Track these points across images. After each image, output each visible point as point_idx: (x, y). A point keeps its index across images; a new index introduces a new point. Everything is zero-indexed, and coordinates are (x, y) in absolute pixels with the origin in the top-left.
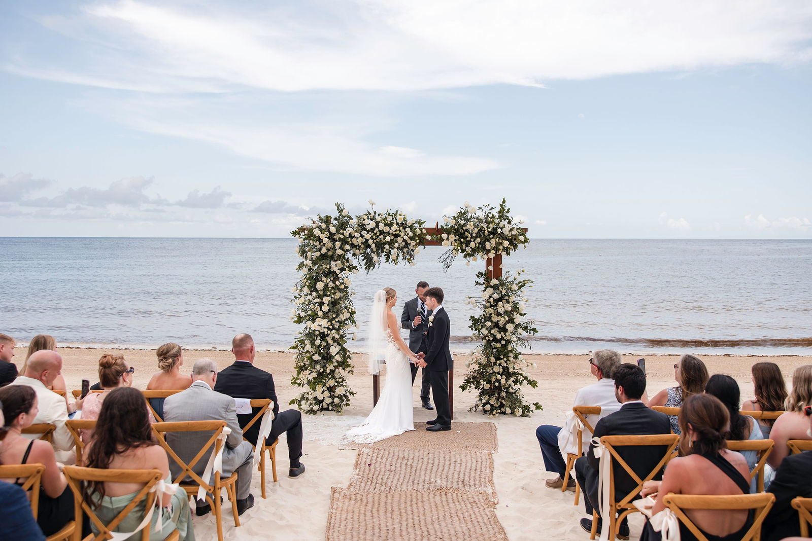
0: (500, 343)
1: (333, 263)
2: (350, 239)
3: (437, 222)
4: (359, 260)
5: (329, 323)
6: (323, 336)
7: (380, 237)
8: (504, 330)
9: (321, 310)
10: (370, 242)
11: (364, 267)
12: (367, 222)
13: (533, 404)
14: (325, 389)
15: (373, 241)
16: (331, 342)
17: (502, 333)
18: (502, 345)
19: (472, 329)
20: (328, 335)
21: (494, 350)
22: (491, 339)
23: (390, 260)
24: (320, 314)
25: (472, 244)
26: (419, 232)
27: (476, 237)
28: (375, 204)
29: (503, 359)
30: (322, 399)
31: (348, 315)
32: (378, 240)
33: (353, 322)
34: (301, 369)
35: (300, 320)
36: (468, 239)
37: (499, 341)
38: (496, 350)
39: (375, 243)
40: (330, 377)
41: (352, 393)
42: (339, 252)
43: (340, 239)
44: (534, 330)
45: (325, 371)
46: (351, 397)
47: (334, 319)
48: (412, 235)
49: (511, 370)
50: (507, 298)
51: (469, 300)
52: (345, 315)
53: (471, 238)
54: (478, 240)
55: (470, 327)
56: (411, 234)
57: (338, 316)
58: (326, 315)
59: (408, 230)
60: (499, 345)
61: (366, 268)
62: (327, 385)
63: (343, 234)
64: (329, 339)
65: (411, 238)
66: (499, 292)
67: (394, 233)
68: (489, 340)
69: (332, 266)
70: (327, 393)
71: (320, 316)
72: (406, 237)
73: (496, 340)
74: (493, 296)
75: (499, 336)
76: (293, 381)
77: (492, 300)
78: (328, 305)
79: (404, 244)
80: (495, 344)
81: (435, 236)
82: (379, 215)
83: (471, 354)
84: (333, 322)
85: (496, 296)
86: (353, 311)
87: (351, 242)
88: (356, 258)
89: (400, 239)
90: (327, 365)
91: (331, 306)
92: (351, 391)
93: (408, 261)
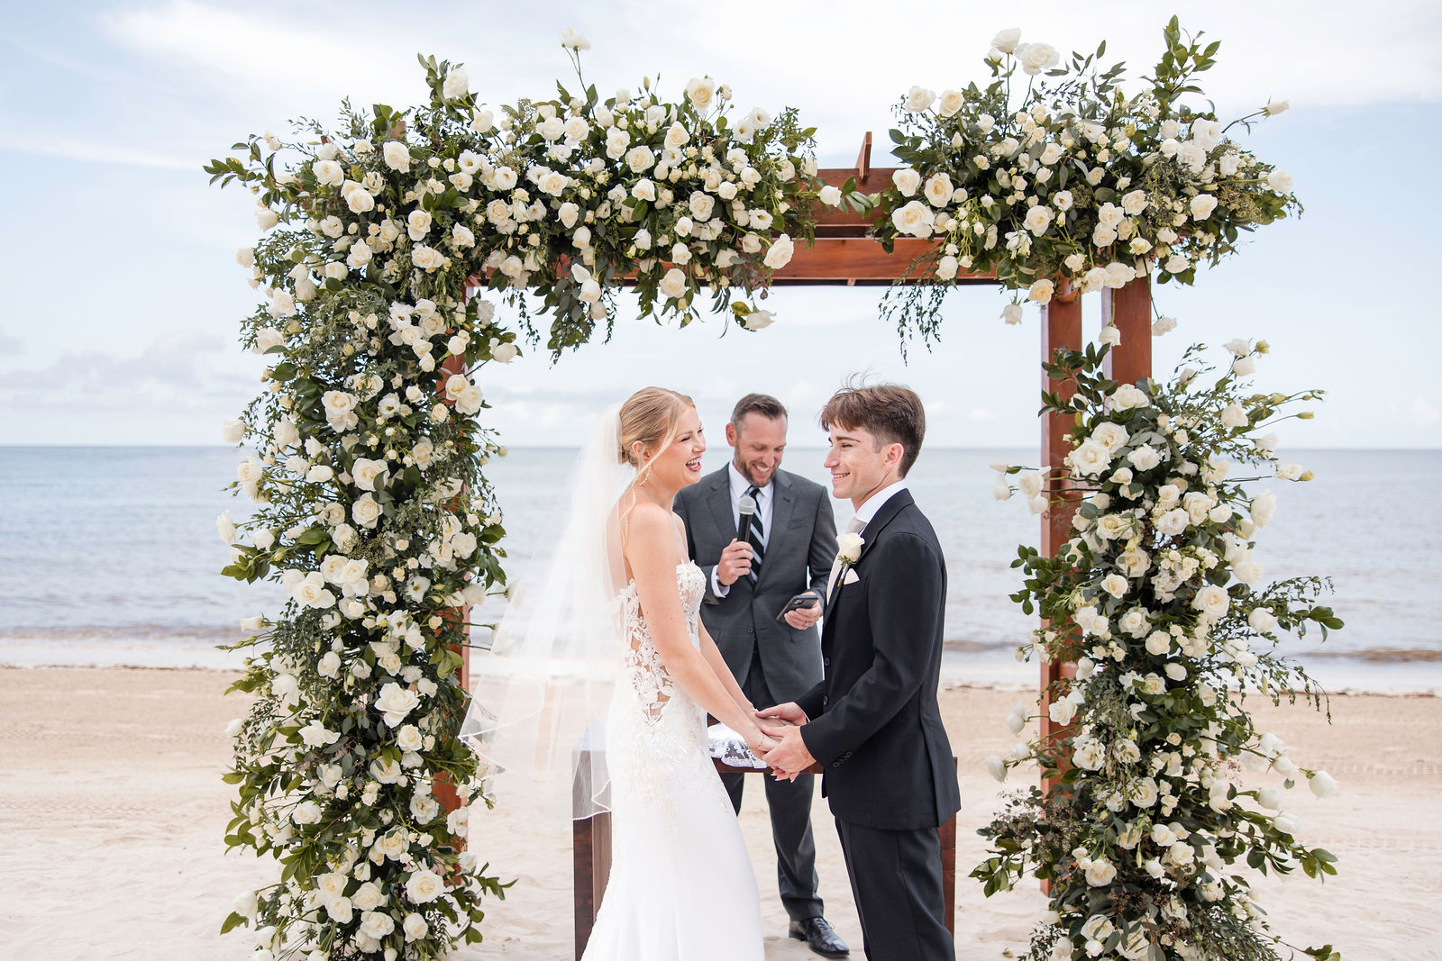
0: (1162, 673)
1: (399, 311)
2: (474, 204)
3: (869, 135)
4: (522, 306)
5: (381, 579)
6: (358, 636)
7: (612, 194)
8: (1181, 612)
9: (349, 519)
10: (568, 213)
11: (546, 337)
12: (551, 127)
13: (1309, 951)
14: (364, 872)
15: (582, 215)
16: (391, 662)
17: (1176, 630)
18: (1171, 684)
19: (1028, 609)
20: (378, 634)
21: (1137, 709)
22: (1120, 654)
23: (658, 306)
24: (343, 536)
25: (1038, 218)
26: (787, 173)
27: (1054, 186)
28: (587, 47)
29: (1178, 749)
30: (347, 918)
31: (467, 545)
32: (603, 211)
33: (495, 574)
34: (261, 780)
35: (253, 566)
36: (1010, 200)
37: (1157, 665)
38: (1142, 707)
39: (591, 227)
40: (387, 817)
41: (491, 884)
42: (428, 258)
43: (430, 202)
44: (1325, 617)
45: (355, 796)
46: (488, 902)
47: (401, 557)
48: (758, 178)
49: (1219, 803)
50: (1189, 468)
51: (1014, 479)
52: (451, 544)
53: (1030, 191)
54: (1065, 199)
55: (1020, 597)
56: (750, 176)
57: (417, 548)
58: (368, 542)
59: (736, 156)
60: (1155, 685)
61: (550, 346)
62: (372, 856)
63: (443, 175)
64: (385, 653)
65: (750, 198)
66: (1158, 439)
67: (676, 175)
68: (1109, 660)
69: (394, 321)
70: (371, 895)
71: (340, 547)
72: (727, 191)
73: (1140, 658)
74: (1133, 457)
75: (1158, 644)
76: (234, 832)
77: (1123, 475)
78: (376, 496)
79: (718, 226)
80: (1139, 678)
81: (858, 195)
82: (610, 103)
83: (1018, 721)
84: (398, 573)
85: (1146, 457)
86: (488, 522)
87: (480, 219)
88: (512, 300)
89: (700, 204)
90: (374, 768)
91: (385, 498)
92: (486, 875)
93: (738, 318)
